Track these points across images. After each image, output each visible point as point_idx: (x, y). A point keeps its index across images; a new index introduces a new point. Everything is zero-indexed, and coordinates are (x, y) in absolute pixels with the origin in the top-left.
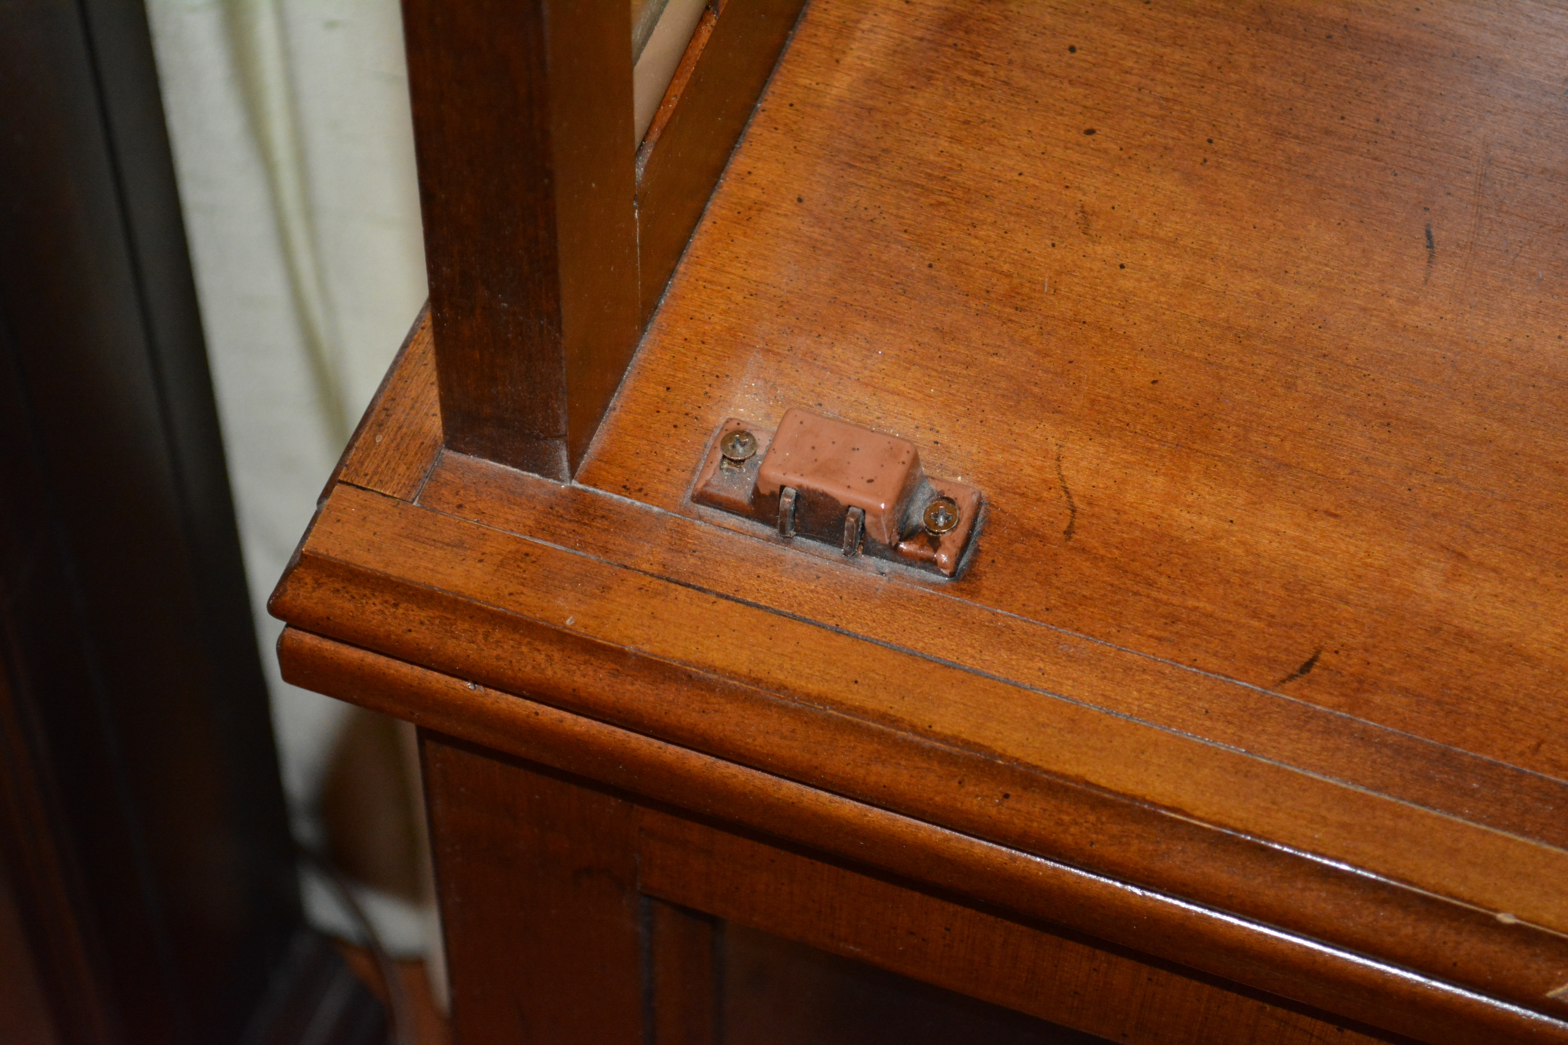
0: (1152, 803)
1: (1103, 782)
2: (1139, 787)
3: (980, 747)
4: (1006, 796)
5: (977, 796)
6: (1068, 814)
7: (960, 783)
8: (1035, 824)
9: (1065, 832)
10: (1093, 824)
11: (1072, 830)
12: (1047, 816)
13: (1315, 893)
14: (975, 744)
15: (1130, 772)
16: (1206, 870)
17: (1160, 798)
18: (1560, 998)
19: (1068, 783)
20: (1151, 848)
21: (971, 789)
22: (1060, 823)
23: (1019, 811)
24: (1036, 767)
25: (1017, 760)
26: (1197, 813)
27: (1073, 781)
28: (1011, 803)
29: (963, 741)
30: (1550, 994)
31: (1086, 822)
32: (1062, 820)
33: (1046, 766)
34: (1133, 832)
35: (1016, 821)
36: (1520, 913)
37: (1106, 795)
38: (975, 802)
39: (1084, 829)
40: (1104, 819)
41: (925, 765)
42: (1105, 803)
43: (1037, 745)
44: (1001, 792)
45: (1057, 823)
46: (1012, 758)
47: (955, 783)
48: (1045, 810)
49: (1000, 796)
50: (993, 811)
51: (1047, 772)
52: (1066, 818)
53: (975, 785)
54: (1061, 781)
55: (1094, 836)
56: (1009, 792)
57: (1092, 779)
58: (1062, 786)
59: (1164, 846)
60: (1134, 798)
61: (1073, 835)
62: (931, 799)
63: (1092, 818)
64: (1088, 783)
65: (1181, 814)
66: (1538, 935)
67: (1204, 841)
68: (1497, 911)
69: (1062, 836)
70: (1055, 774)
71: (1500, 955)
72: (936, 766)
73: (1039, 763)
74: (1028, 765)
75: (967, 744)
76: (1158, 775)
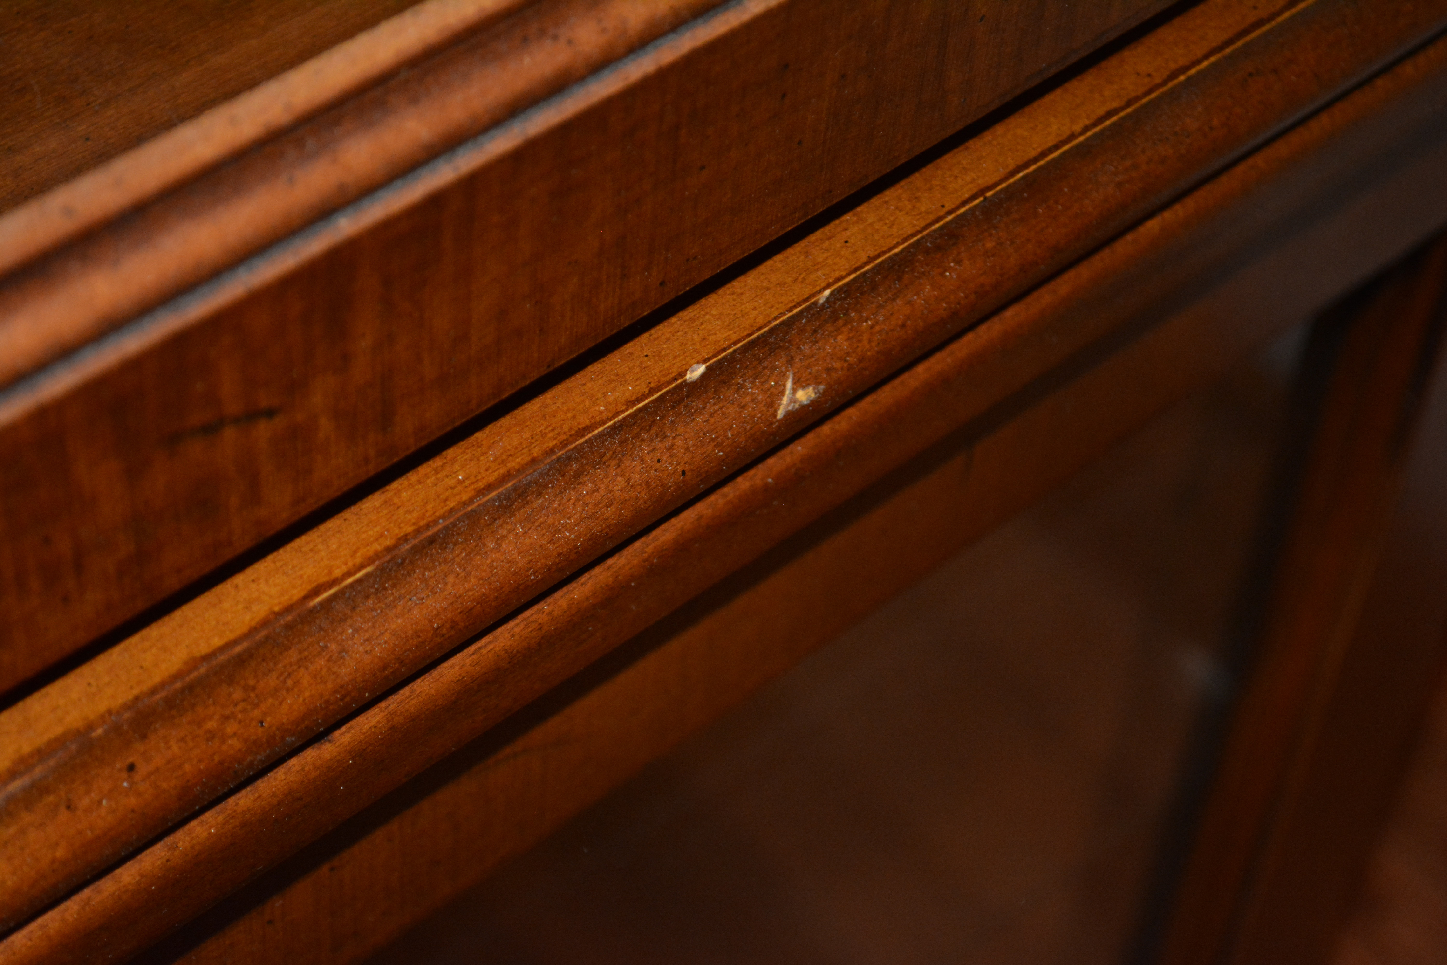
0: (288, 609)
1: (217, 642)
2: (255, 608)
3: (58, 743)
4: (131, 768)
5: (100, 802)
6: (211, 717)
7: (68, 807)
8: (187, 767)
9: (223, 740)
10: (244, 700)
11: (229, 730)
12: (191, 744)
13: (511, 537)
14: (49, 743)
15: (226, 605)
16: (393, 626)
17: (286, 597)
18: (790, 408)
19: (188, 679)
20: (322, 662)
21: (86, 801)
22: (211, 736)
23: (157, 770)
24: (137, 699)
25: (110, 712)
26: (337, 573)
27: (190, 671)
28: (143, 769)
29: (31, 755)
30: (780, 414)
31: (236, 705)
32: (209, 731)
33: (145, 687)
34: (291, 664)
35: (165, 785)
36: (699, 358)
37: (238, 649)
38: (103, 812)
39: (240, 716)
40: (251, 682)
41: (12, 830)
42: (241, 661)
43: (106, 679)
44: (120, 770)
45: (208, 740)
46: (102, 716)
47: (64, 815)
48: (183, 739)
49: (124, 775)
50: (132, 801)
51: (153, 691)
52: (212, 724)
53: (88, 792)
54: (178, 685)
55: (257, 713)
56: (131, 760)
57: (204, 649)
58: (182, 690)
59: (333, 646)
60: (265, 623)
61: (235, 734)
62: (53, 861)
63: (238, 694)
64: (206, 658)
65: (325, 590)
66: (731, 359)
67: (367, 597)
68: (682, 374)
69: (224, 748)
70: (163, 685)
71: (712, 420)
72: (27, 818)
73: (136, 692)
74: (126, 707)
75: (41, 754)
76: (253, 581)
